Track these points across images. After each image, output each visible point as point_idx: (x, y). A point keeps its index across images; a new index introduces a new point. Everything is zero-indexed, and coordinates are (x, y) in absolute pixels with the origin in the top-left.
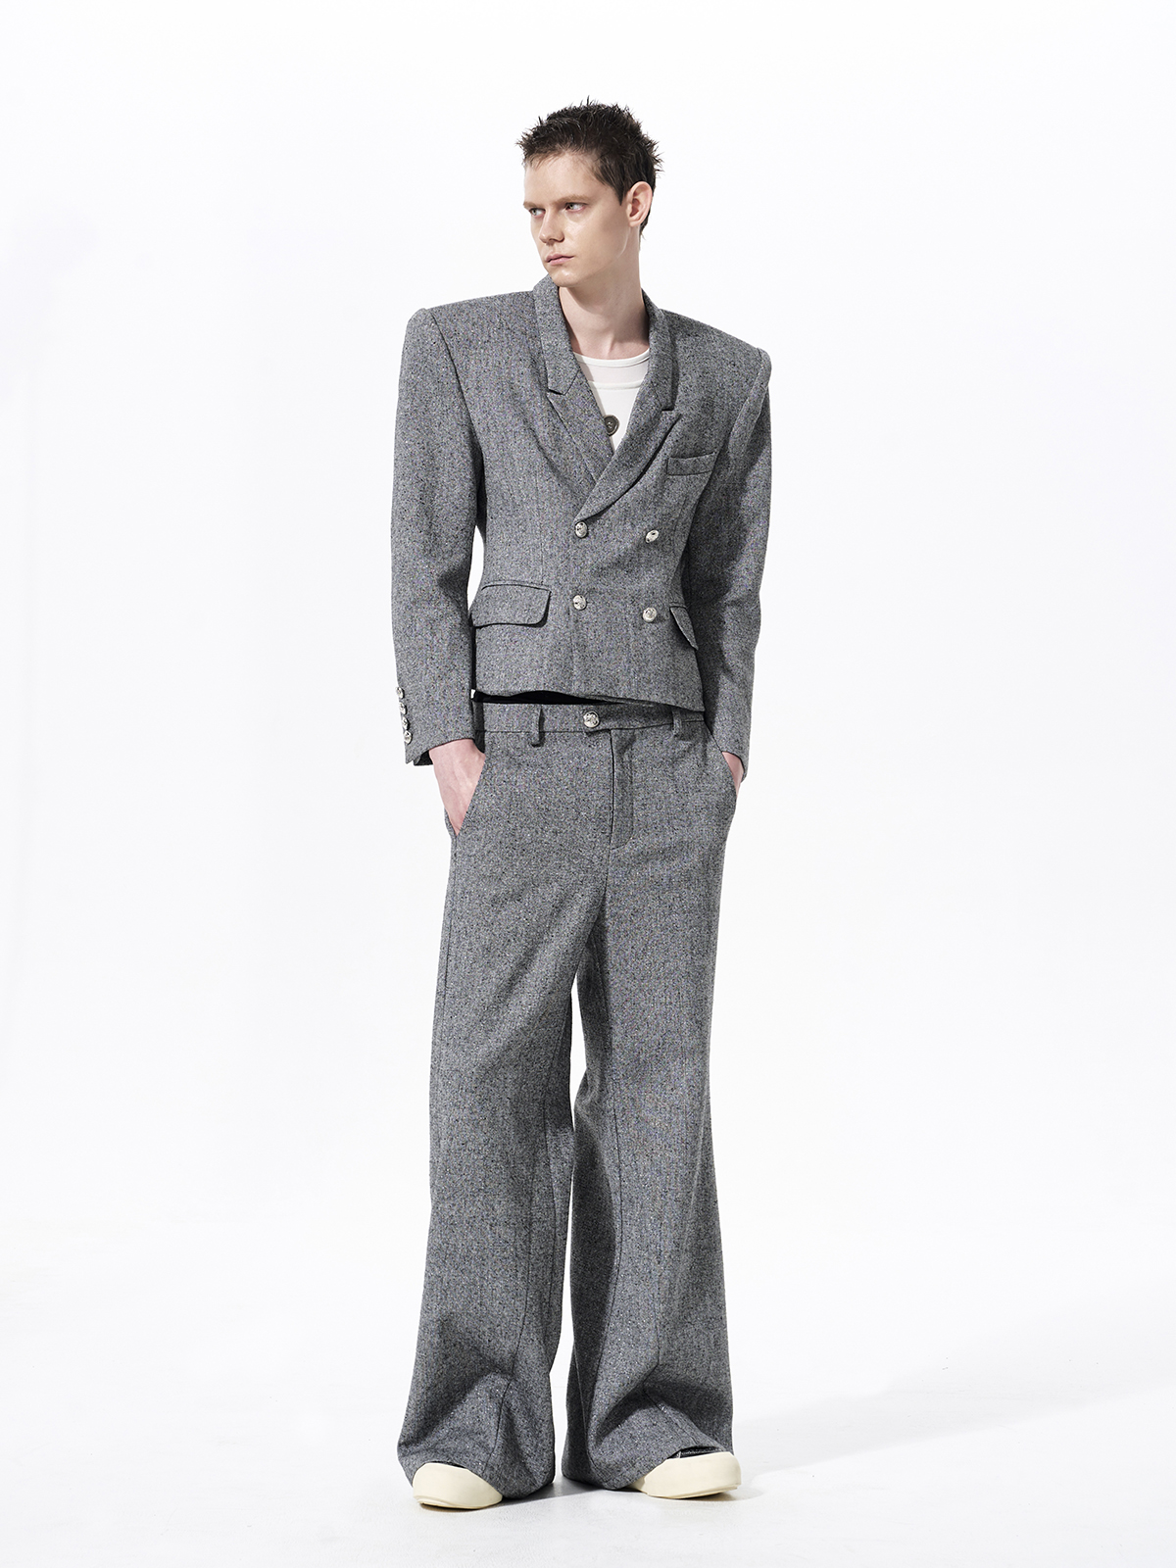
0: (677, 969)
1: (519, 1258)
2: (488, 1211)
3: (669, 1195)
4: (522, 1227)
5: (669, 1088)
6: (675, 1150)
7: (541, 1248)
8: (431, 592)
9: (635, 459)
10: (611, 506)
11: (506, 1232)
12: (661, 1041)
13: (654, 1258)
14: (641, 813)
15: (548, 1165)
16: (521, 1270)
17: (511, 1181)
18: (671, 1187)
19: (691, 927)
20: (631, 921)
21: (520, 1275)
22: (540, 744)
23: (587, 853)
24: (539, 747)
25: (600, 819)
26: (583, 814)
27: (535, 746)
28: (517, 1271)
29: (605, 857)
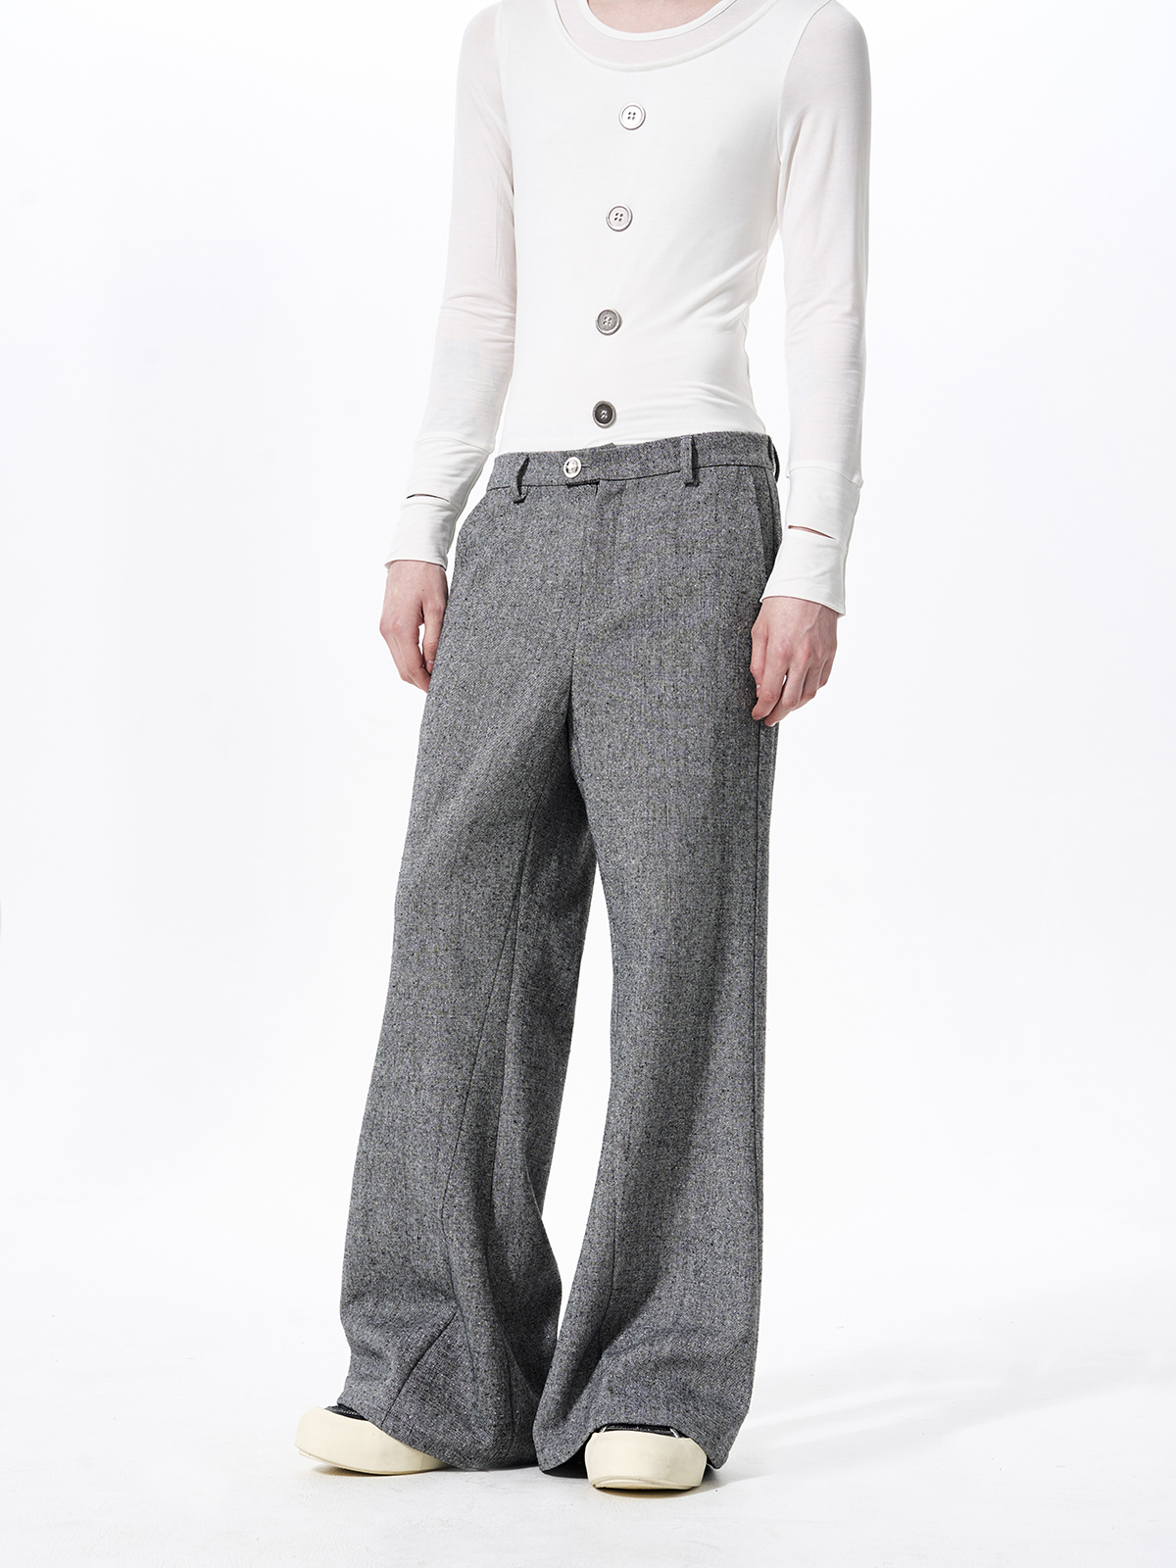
0: (664, 775)
1: (445, 1134)
2: (415, 1071)
3: (645, 1071)
4: (456, 1095)
5: (650, 931)
6: (656, 1012)
7: (478, 1126)
11: (431, 1098)
12: (641, 866)
14: (623, 579)
15: (505, 1022)
16: (446, 1148)
19: (686, 726)
20: (607, 712)
21: (441, 1155)
22: (522, 501)
23: (549, 626)
24: (523, 504)
25: (569, 586)
26: (549, 582)
27: (518, 502)
28: (439, 1150)
29: (572, 629)
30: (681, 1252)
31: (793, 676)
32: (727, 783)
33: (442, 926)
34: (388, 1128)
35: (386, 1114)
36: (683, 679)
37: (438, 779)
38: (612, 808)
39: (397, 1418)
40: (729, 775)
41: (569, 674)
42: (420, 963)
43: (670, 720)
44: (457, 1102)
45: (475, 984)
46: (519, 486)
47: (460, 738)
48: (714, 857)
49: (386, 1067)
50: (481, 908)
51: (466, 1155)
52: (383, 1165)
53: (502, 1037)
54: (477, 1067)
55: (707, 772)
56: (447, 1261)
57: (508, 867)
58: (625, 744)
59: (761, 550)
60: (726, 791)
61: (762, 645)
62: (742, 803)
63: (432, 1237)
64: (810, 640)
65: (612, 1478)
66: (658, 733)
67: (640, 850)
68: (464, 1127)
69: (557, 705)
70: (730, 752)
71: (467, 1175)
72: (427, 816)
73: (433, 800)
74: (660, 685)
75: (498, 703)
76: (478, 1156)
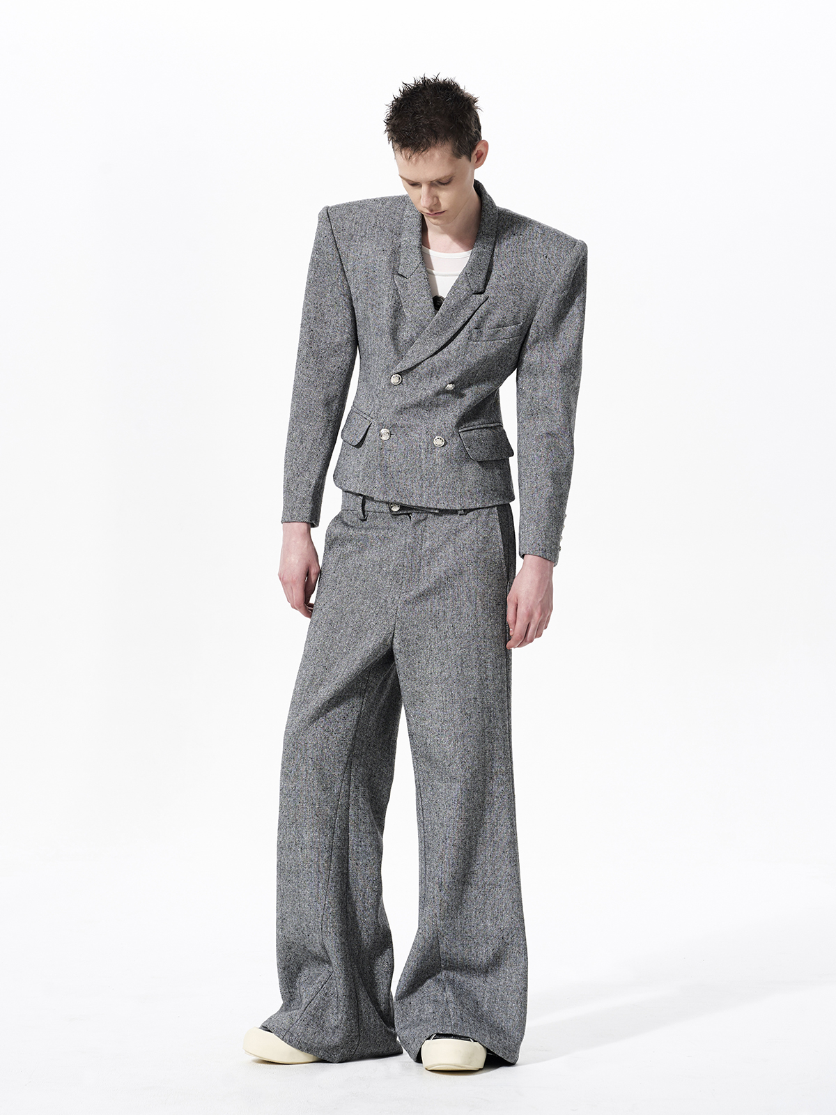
1: (321, 873)
4: (325, 851)
5: (447, 764)
8: (308, 412)
9: (444, 330)
10: (420, 363)
11: (311, 853)
13: (437, 887)
14: (426, 568)
15: (348, 809)
16: (323, 881)
17: (316, 818)
18: (450, 836)
19: (461, 648)
20: (417, 644)
21: (321, 885)
22: (366, 520)
23: (384, 596)
24: (366, 522)
25: (396, 573)
26: (385, 569)
27: (363, 520)
28: (319, 882)
29: (397, 598)
30: (484, 945)
31: (532, 627)
32: (489, 678)
33: (311, 756)
34: (289, 871)
35: (286, 863)
36: (458, 622)
37: (311, 673)
38: (423, 695)
39: (292, 1035)
40: (490, 673)
41: (393, 623)
42: (296, 777)
43: (452, 646)
44: (326, 855)
45: (330, 788)
46: (364, 511)
47: (326, 651)
48: (483, 720)
49: (281, 836)
50: (335, 745)
51: (334, 884)
52: (288, 893)
53: (347, 817)
54: (335, 835)
55: (475, 673)
56: (324, 947)
57: (351, 721)
58: (428, 661)
59: (502, 547)
60: (488, 682)
61: (514, 607)
62: (500, 688)
63: (314, 935)
64: (541, 606)
65: (440, 1065)
66: (445, 653)
67: (440, 719)
68: (332, 868)
69: (385, 640)
70: (489, 661)
71: (336, 895)
72: (302, 693)
73: (306, 685)
74: (445, 626)
75: (351, 635)
76: (341, 884)
